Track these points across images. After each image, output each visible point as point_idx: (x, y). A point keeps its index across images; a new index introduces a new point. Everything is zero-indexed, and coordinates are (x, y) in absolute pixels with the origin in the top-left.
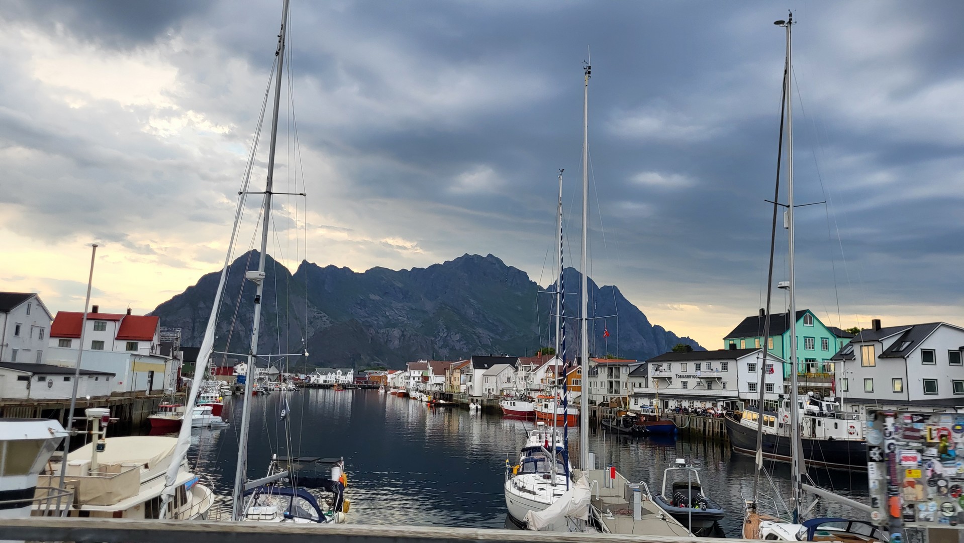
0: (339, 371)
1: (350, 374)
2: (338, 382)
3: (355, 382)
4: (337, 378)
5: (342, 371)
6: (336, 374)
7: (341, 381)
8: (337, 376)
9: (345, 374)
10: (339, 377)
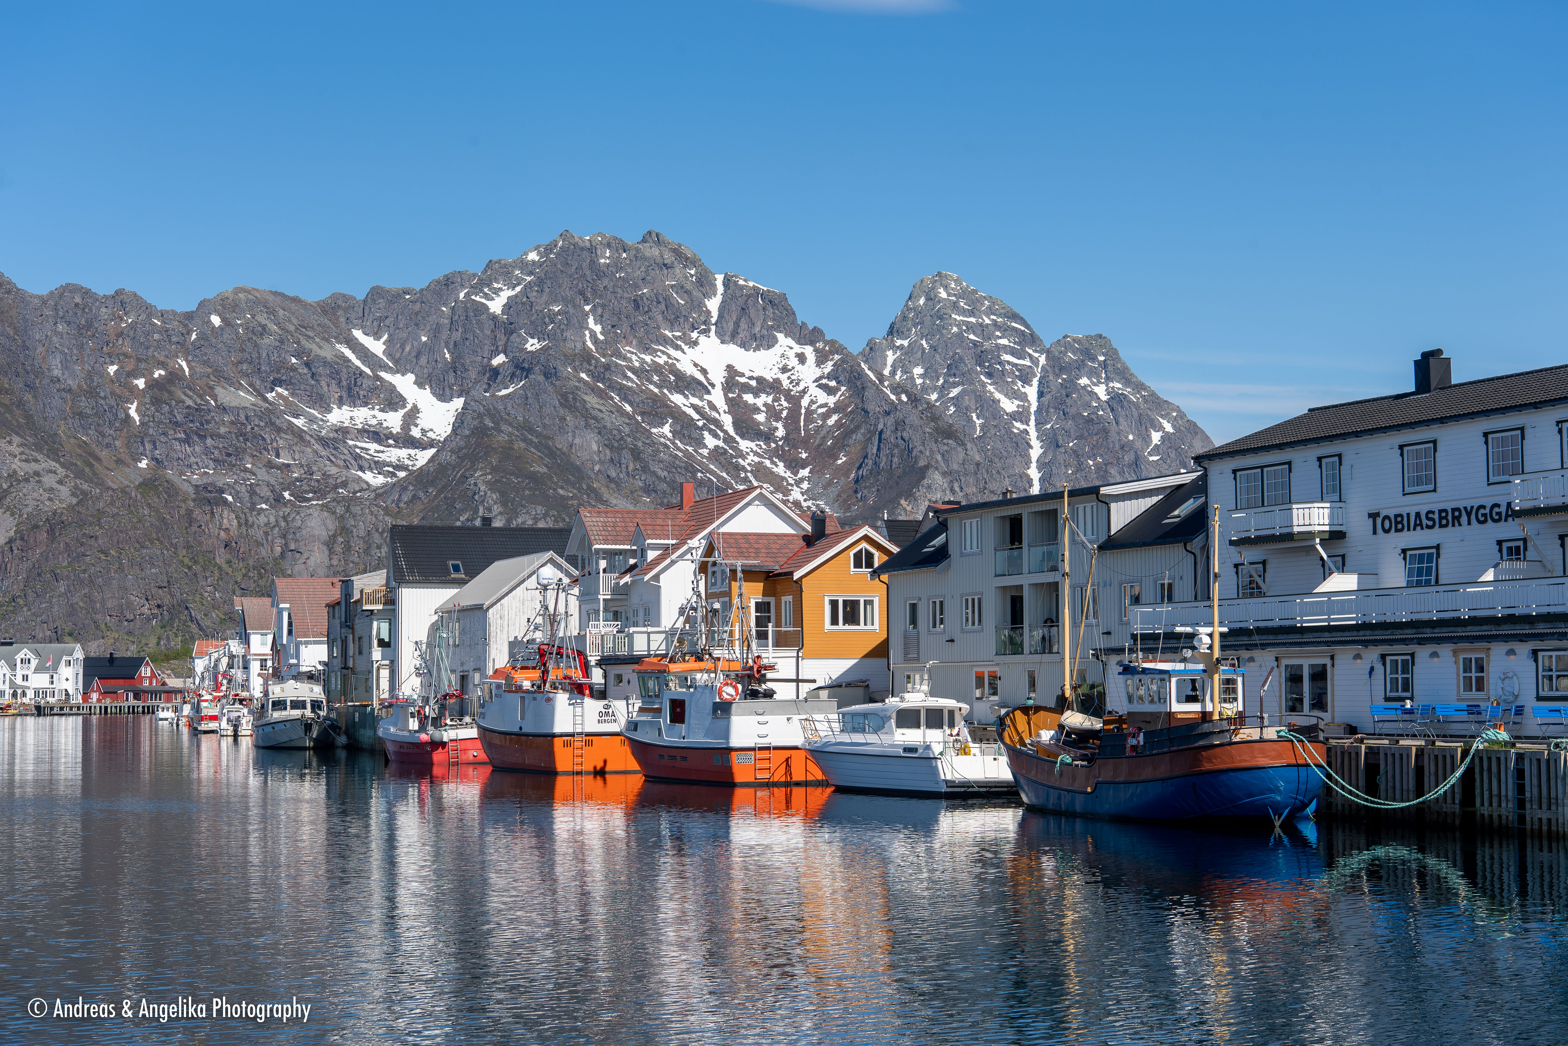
0: (24, 653)
1: (69, 663)
2: (24, 694)
3: (95, 696)
4: (19, 681)
5: (38, 654)
6: (13, 667)
7: (37, 693)
8: (19, 673)
9: (49, 667)
10: (25, 678)
